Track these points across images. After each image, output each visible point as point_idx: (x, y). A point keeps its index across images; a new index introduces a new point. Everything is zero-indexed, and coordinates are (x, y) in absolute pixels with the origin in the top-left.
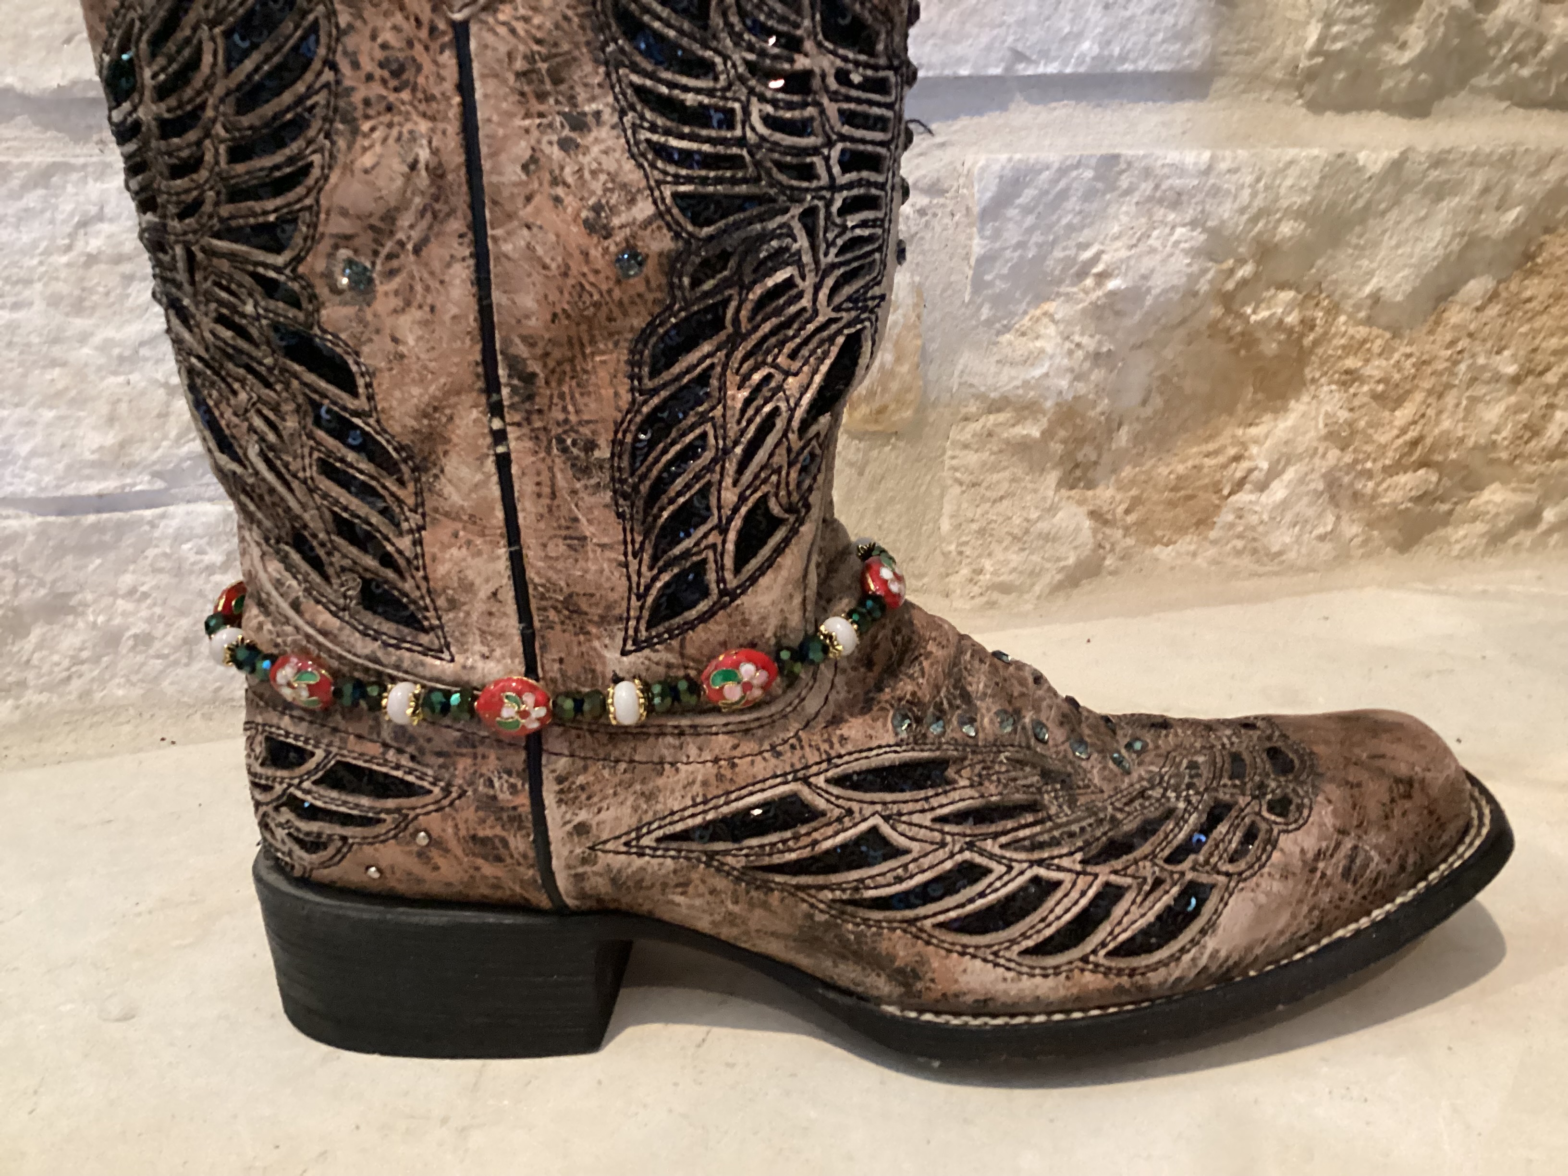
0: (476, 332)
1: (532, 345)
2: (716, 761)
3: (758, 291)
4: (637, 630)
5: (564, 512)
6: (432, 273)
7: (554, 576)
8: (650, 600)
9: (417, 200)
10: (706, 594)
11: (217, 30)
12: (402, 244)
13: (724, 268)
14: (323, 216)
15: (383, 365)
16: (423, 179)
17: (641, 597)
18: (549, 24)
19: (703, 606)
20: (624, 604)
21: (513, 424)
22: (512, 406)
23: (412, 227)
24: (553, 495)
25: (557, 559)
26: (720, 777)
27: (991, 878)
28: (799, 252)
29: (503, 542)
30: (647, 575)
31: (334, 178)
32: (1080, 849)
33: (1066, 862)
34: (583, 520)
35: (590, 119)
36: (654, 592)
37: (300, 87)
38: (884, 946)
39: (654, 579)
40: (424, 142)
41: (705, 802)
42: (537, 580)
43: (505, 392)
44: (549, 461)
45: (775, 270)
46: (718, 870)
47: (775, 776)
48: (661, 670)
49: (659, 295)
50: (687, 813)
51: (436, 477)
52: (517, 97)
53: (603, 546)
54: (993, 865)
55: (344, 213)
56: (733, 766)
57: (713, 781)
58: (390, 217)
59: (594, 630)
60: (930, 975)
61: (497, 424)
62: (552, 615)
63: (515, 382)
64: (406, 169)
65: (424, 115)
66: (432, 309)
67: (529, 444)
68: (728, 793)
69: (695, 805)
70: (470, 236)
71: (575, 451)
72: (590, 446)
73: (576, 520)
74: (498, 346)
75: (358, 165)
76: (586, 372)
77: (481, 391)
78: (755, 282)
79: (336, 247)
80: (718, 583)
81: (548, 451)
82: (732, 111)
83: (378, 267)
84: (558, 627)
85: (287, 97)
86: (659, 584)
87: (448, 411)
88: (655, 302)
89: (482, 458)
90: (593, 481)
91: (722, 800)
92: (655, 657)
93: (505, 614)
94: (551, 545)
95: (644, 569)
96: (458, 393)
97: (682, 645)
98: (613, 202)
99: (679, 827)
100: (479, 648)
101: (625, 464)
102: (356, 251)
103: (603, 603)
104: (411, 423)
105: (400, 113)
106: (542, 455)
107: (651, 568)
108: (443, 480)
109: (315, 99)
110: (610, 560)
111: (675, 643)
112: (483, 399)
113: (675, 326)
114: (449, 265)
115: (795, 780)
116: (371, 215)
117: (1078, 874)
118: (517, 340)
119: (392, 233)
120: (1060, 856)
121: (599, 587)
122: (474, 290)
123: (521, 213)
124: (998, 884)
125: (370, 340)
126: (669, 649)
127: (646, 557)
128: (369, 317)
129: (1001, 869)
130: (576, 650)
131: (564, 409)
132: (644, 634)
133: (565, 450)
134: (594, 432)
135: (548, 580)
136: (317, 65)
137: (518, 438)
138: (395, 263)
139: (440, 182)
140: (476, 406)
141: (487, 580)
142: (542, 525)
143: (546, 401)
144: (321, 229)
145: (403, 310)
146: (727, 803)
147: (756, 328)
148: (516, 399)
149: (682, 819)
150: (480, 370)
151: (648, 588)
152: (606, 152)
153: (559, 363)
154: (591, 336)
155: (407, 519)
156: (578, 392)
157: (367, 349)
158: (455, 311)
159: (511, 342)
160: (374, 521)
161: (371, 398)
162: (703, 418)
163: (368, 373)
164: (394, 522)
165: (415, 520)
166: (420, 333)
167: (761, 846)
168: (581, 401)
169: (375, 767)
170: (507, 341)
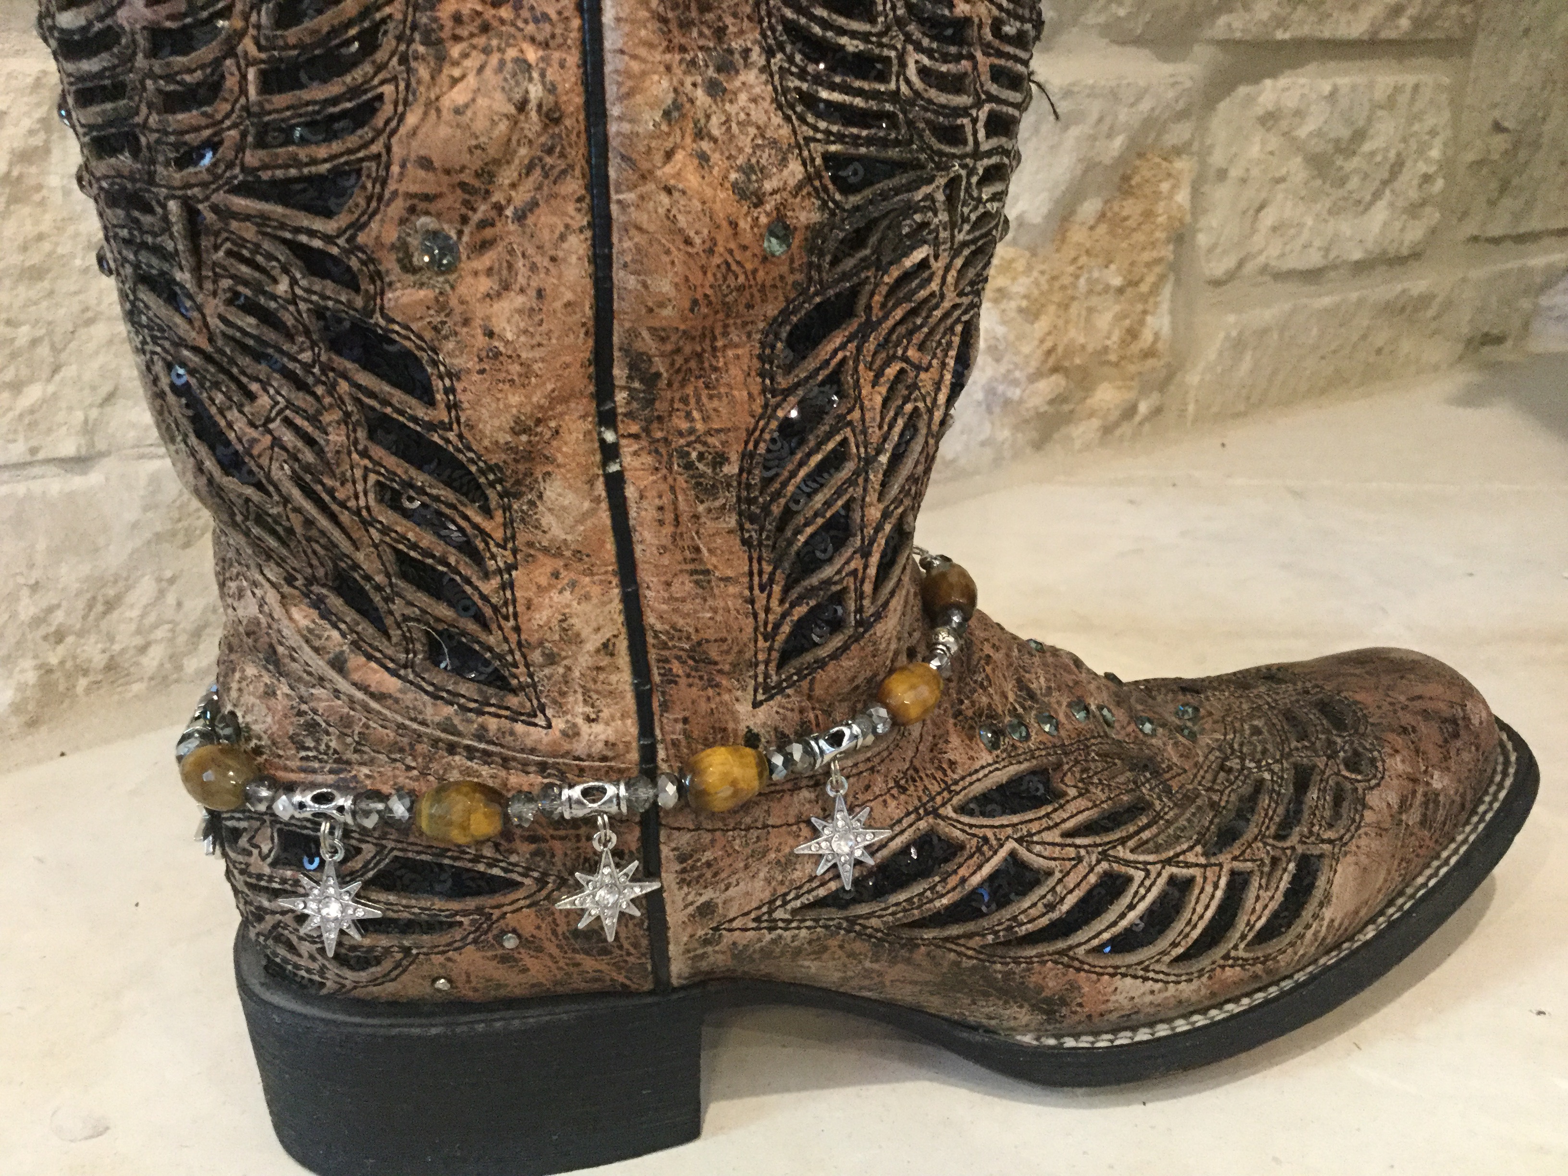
0: (589, 324)
1: (664, 339)
3: (894, 273)
4: (766, 675)
5: (687, 541)
6: (539, 248)
7: (680, 622)
8: (779, 639)
10: (841, 626)
12: (499, 208)
13: (865, 245)
14: (394, 169)
15: (470, 365)
16: (533, 124)
17: (769, 637)
19: (836, 642)
20: (751, 647)
21: (630, 436)
22: (629, 415)
23: (513, 186)
24: (677, 519)
25: (682, 599)
27: (1134, 887)
28: (936, 229)
29: (614, 582)
30: (777, 609)
31: (412, 119)
32: (1197, 842)
33: (1191, 858)
34: (705, 550)
35: (738, 58)
36: (784, 630)
38: (1033, 980)
39: (785, 615)
40: (536, 75)
42: (657, 626)
43: (621, 397)
44: (670, 480)
45: (911, 250)
46: (860, 934)
47: (908, 814)
48: (796, 716)
49: (797, 276)
51: (532, 503)
52: (658, 25)
53: (728, 580)
54: (1131, 871)
55: (426, 165)
58: (487, 172)
59: (724, 681)
60: (1079, 1000)
61: (608, 436)
62: (675, 666)
63: (636, 385)
64: (511, 108)
65: (532, 40)
67: (648, 460)
70: (588, 200)
71: (701, 467)
72: (719, 460)
73: (697, 551)
74: (616, 339)
75: (446, 102)
76: (715, 369)
77: (591, 397)
78: (892, 263)
79: (411, 211)
80: (856, 613)
81: (669, 467)
82: (888, 60)
83: (466, 238)
84: (682, 681)
86: (790, 621)
87: (553, 424)
88: (794, 284)
89: (591, 482)
90: (718, 503)
92: (787, 703)
93: (616, 668)
94: (676, 583)
95: (773, 604)
96: (565, 400)
97: (811, 690)
98: (763, 161)
99: (820, 893)
100: (581, 709)
101: (755, 479)
102: (437, 216)
103: (735, 648)
104: (505, 438)
105: (499, 35)
106: (664, 471)
107: (781, 603)
108: (541, 508)
109: (387, 10)
110: (735, 596)
111: (804, 685)
112: (591, 408)
113: (809, 312)
114: (563, 237)
115: (927, 813)
116: (462, 169)
117: (1205, 866)
118: (645, 334)
119: (486, 195)
120: (1184, 852)
121: (730, 630)
122: (591, 269)
123: (659, 173)
124: (1142, 891)
125: (455, 334)
126: (799, 692)
127: (776, 589)
128: (454, 303)
129: (1139, 875)
130: (703, 707)
131: (688, 416)
132: (774, 678)
133: (689, 466)
134: (723, 443)
135: (673, 626)
137: (635, 453)
138: (489, 233)
139: (553, 128)
140: (585, 416)
141: (597, 629)
142: (665, 559)
143: (667, 406)
144: (391, 185)
145: (499, 295)
147: (887, 316)
148: (633, 405)
149: (822, 885)
150: (591, 369)
151: (778, 625)
152: (754, 100)
153: (687, 361)
154: (726, 326)
155: (493, 557)
156: (704, 393)
157: (450, 345)
158: (569, 296)
159: (638, 335)
160: (452, 560)
161: (453, 406)
162: (842, 422)
163: (450, 375)
164: (476, 558)
165: (503, 557)
166: (522, 325)
167: (909, 900)
168: (709, 405)
169: (447, 861)
170: (633, 333)
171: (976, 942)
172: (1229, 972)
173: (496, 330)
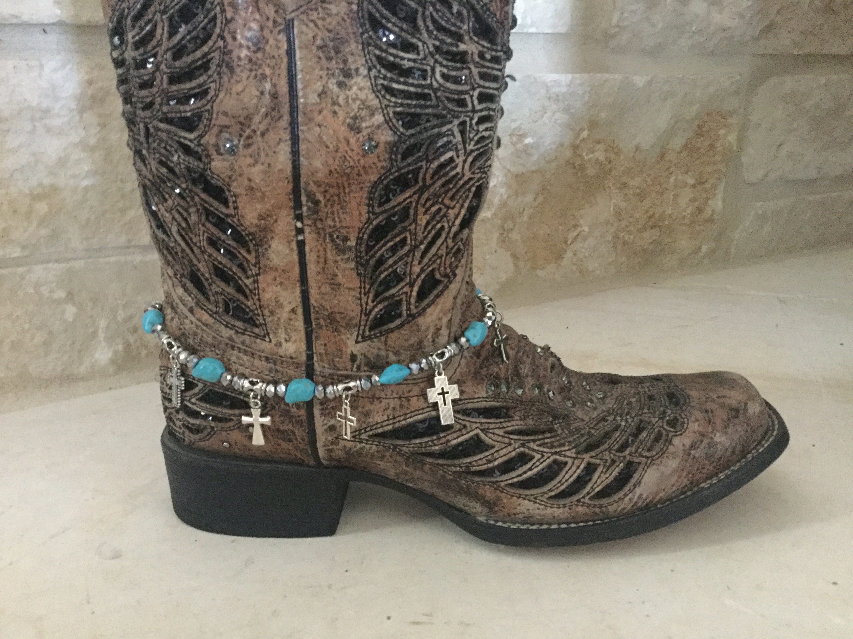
0: (291, 179)
1: (319, 186)
2: (400, 398)
3: (435, 165)
4: (364, 331)
5: (331, 272)
6: (269, 147)
7: (324, 304)
8: (371, 317)
9: (263, 110)
10: (400, 315)
11: (164, 17)
12: (254, 131)
13: (419, 151)
14: (214, 116)
15: (242, 192)
16: (267, 98)
17: (367, 315)
18: (334, 23)
19: (398, 322)
20: (358, 318)
21: (307, 225)
22: (307, 216)
23: (260, 123)
24: (325, 263)
25: (325, 294)
26: (401, 406)
27: (534, 461)
28: (456, 144)
29: (298, 284)
30: (371, 304)
31: (221, 95)
32: (574, 447)
33: (568, 453)
34: (340, 276)
35: (353, 72)
36: (373, 313)
37: (205, 49)
39: (374, 307)
40: (268, 80)
41: (394, 418)
42: (315, 304)
43: (305, 209)
44: (324, 245)
45: (444, 153)
46: (398, 453)
48: (376, 351)
49: (384, 164)
50: (384, 424)
51: (266, 249)
52: (317, 59)
53: (350, 289)
54: (534, 454)
55: (226, 114)
56: (409, 401)
57: (398, 407)
58: (249, 118)
59: (343, 330)
60: (502, 505)
61: (299, 225)
62: (322, 322)
63: (310, 204)
64: (258, 93)
65: (269, 66)
66: (269, 165)
67: (315, 236)
68: (405, 414)
69: (388, 420)
70: (289, 129)
71: (338, 241)
72: (346, 239)
73: (337, 275)
74: (302, 185)
75: (234, 91)
76: (345, 201)
77: (291, 208)
78: (434, 159)
79: (221, 131)
80: (407, 310)
81: (324, 240)
82: (426, 71)
83: (242, 142)
84: (324, 328)
85: (199, 54)
86: (377, 310)
87: (274, 217)
88: (383, 167)
89: (289, 242)
90: (346, 257)
91: (402, 418)
92: (373, 345)
93: (297, 320)
94: (323, 287)
95: (370, 302)
96: (280, 208)
97: (386, 341)
98: (363, 115)
99: (380, 430)
100: (283, 336)
101: (363, 249)
102: (230, 134)
103: (348, 318)
104: (255, 221)
105: (256, 64)
106: (321, 242)
107: (373, 301)
108: (270, 251)
109: (212, 55)
110: (353, 296)
111: (383, 338)
112: (292, 212)
113: (392, 180)
114: (278, 144)
116: (239, 116)
117: (575, 459)
118: (312, 183)
119: (249, 126)
120: (566, 450)
121: (346, 309)
122: (290, 156)
123: (316, 119)
124: (538, 463)
125: (237, 179)
126: (380, 341)
127: (371, 295)
128: (236, 167)
129: (538, 456)
130: (333, 340)
131: (334, 220)
132: (367, 333)
133: (333, 240)
134: (348, 233)
135: (321, 305)
136: (214, 37)
137: (310, 233)
138: (250, 141)
139: (275, 101)
140: (289, 215)
141: (290, 303)
142: (319, 277)
143: (324, 215)
144: (213, 122)
145: (254, 165)
146: (405, 419)
147: (433, 184)
148: (310, 213)
149: (382, 427)
150: (291, 197)
151: (371, 311)
152: (360, 89)
153: (332, 196)
154: (349, 184)
155: (251, 270)
156: (341, 211)
157: (235, 184)
158: (280, 167)
159: (309, 184)
160: (234, 270)
161: (236, 208)
162: (405, 229)
163: (235, 195)
164: (244, 271)
165: (254, 270)
166: (262, 177)
167: (420, 443)
168: (342, 216)
169: (229, 393)
170: (307, 183)
171: (453, 469)
172: (580, 509)
173: (252, 178)
